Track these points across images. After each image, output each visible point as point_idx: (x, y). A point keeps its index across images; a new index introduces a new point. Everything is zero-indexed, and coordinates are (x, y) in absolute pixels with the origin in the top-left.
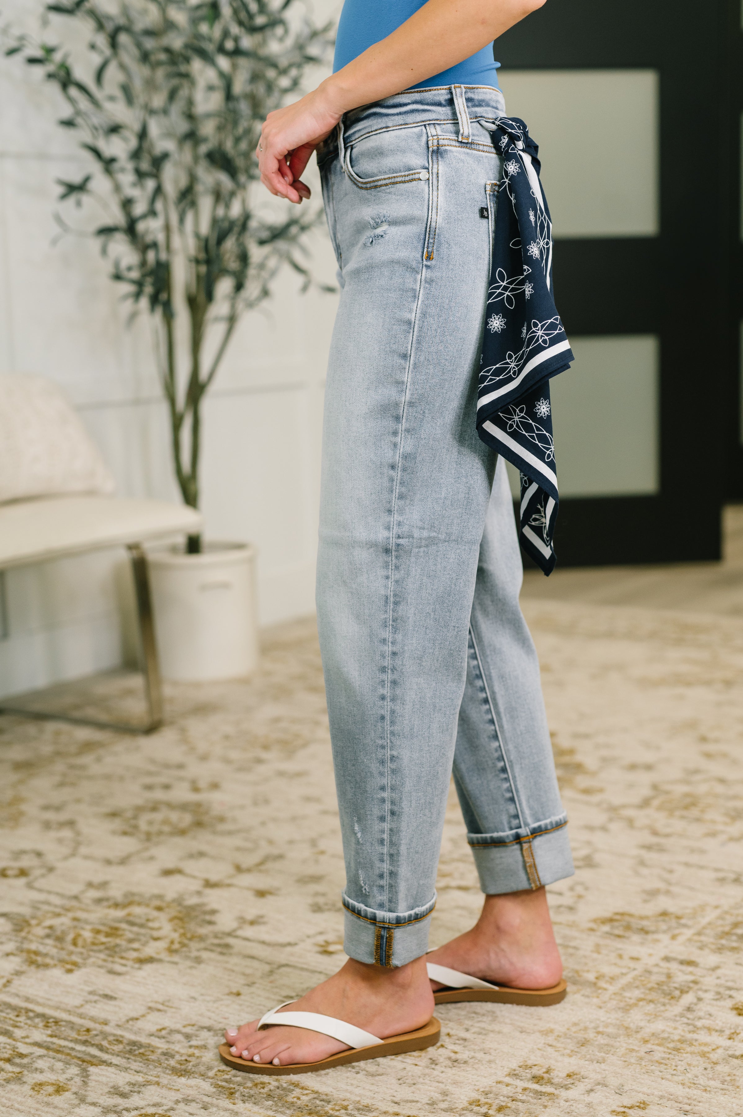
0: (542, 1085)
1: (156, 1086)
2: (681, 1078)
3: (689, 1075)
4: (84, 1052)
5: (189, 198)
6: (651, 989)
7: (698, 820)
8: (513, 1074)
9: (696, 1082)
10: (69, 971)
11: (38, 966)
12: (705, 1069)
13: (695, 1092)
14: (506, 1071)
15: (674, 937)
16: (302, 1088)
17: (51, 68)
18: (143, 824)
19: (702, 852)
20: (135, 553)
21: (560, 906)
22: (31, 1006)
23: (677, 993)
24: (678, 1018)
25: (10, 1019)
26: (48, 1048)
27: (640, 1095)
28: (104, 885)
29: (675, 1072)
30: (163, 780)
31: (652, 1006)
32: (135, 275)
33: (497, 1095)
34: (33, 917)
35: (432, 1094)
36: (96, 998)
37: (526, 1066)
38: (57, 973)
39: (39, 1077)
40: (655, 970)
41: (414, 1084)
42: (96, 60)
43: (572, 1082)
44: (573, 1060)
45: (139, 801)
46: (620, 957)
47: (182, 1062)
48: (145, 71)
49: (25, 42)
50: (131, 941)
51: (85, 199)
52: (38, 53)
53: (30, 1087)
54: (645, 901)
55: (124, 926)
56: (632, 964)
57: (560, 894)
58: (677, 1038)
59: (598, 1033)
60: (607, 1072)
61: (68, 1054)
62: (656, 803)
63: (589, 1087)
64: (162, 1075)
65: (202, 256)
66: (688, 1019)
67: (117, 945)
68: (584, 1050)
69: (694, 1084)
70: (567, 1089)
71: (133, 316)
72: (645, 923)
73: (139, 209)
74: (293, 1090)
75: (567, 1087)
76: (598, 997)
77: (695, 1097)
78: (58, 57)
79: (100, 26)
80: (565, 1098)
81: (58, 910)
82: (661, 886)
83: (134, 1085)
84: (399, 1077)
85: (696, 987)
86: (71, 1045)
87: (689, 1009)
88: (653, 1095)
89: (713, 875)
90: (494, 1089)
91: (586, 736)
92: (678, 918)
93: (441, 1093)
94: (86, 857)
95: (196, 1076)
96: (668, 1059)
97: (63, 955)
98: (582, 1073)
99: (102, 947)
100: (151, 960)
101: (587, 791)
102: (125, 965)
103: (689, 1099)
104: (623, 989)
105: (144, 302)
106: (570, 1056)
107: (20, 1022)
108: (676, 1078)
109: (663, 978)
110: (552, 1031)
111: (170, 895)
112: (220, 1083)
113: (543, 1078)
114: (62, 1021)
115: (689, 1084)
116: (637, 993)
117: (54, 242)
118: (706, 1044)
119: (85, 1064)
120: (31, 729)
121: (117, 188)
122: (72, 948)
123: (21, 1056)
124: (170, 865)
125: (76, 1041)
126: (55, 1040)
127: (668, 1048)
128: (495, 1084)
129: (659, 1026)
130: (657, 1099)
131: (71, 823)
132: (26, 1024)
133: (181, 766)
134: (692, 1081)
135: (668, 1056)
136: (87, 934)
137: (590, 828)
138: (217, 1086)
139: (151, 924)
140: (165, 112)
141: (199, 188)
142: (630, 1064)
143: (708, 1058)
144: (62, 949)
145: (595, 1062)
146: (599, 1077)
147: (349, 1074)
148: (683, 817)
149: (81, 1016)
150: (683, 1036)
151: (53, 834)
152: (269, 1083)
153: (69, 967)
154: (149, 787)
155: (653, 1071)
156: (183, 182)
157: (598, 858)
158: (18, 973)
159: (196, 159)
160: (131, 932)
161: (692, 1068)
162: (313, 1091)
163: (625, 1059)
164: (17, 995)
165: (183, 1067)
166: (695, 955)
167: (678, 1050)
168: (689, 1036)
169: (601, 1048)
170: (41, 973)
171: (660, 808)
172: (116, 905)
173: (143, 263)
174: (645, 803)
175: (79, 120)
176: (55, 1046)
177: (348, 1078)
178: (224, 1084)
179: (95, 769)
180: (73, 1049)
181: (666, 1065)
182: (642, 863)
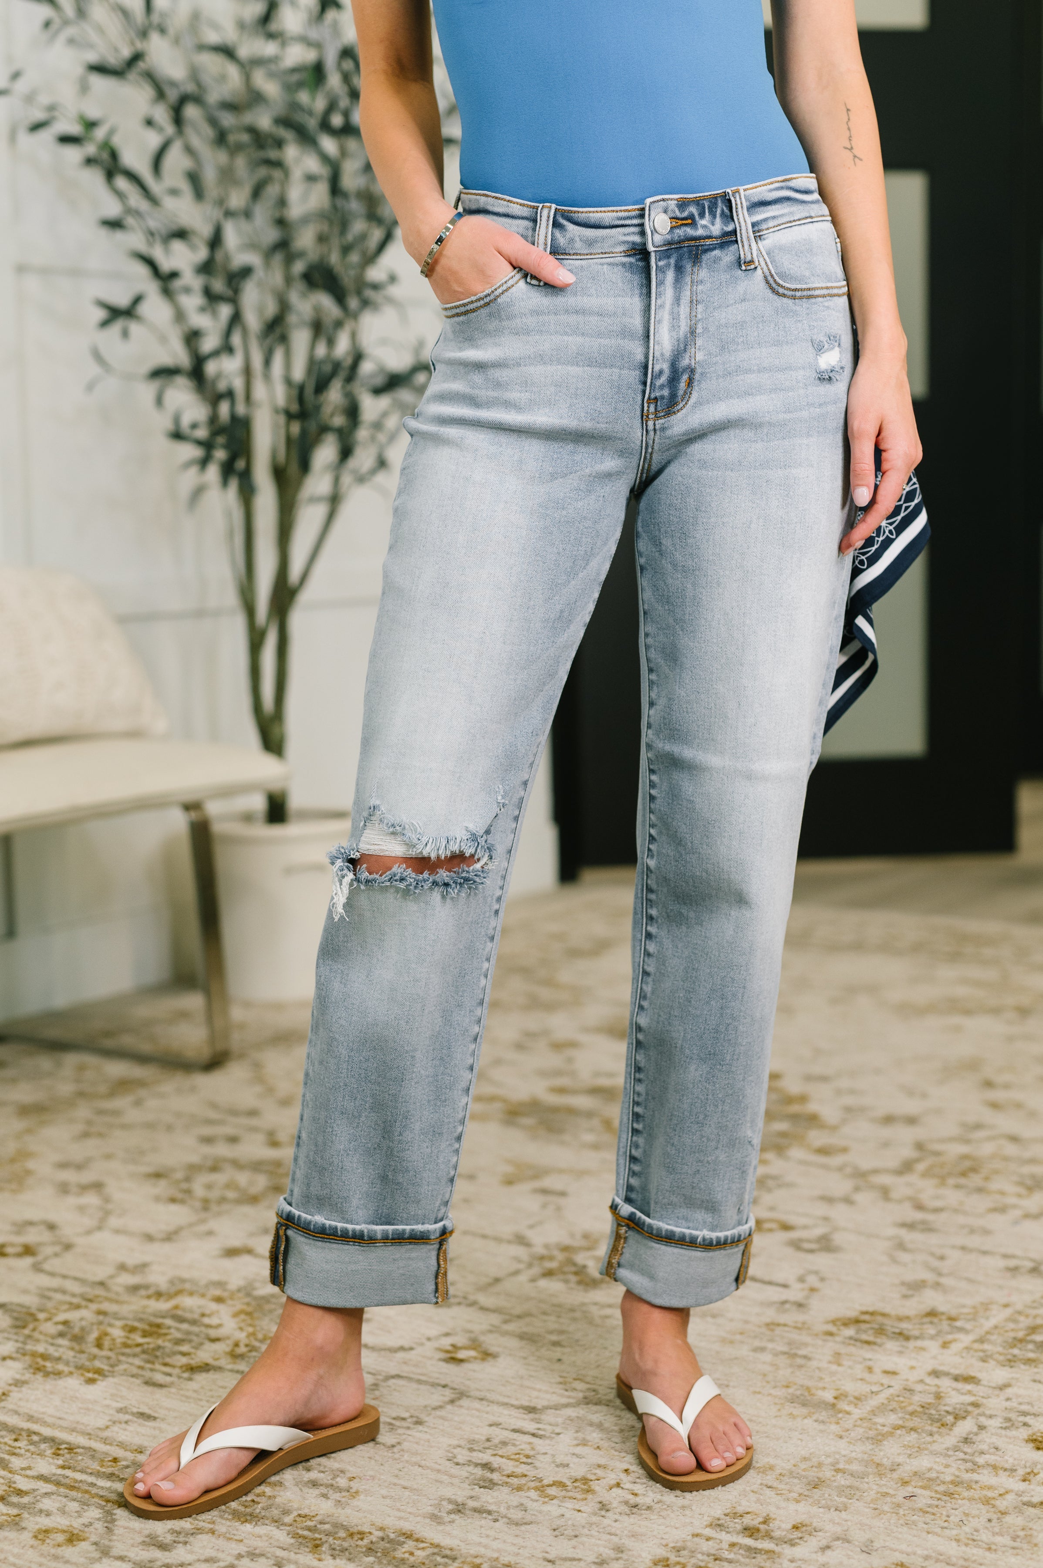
0: (756, 1539)
1: (210, 1535)
2: (954, 1532)
3: (967, 1529)
4: (108, 1489)
5: (278, 331)
6: (912, 1414)
7: (980, 1190)
8: (717, 1525)
9: (975, 1538)
10: (91, 1381)
11: (47, 1374)
12: (989, 1520)
13: (975, 1551)
14: (707, 1520)
15: (945, 1345)
16: (417, 1540)
17: (91, 149)
18: (199, 1190)
19: (986, 1232)
20: (193, 815)
21: (784, 1302)
22: (35, 1427)
23: (950, 1419)
24: (951, 1453)
25: (6, 1444)
26: (58, 1484)
27: (897, 1554)
28: (142, 1267)
29: (946, 1524)
30: (229, 1130)
31: (914, 1435)
32: (202, 433)
33: (693, 1552)
34: (41, 1310)
35: (601, 1549)
36: (127, 1417)
37: (735, 1513)
38: (73, 1384)
39: (45, 1522)
40: (919, 1387)
41: (576, 1536)
42: (154, 140)
43: (800, 1535)
44: (802, 1507)
45: (194, 1159)
46: (870, 1369)
47: (246, 1504)
48: (222, 157)
49: (56, 114)
50: (178, 1342)
51: (134, 328)
52: (75, 129)
53: (31, 1535)
54: (905, 1297)
55: (168, 1322)
56: (886, 1380)
57: (785, 1286)
58: (948, 1478)
59: (838, 1471)
60: (849, 1523)
61: (87, 1492)
62: (921, 1167)
63: (824, 1543)
64: (219, 1520)
65: (295, 408)
66: (965, 1453)
67: (159, 1347)
68: (817, 1493)
69: (974, 1540)
70: (793, 1545)
71: (198, 492)
72: (904, 1325)
73: (209, 344)
74: (404, 1542)
75: (793, 1542)
76: (838, 1423)
77: (974, 1558)
78: (100, 133)
79: (161, 94)
80: (789, 1557)
81: (75, 1300)
82: (929, 1277)
83: (179, 1533)
84: (555, 1527)
85: (976, 1411)
86: (91, 1479)
87: (966, 1440)
88: (915, 1554)
89: (1002, 1263)
90: (689, 1544)
91: (824, 1079)
92: (952, 1319)
93: (613, 1549)
94: (117, 1231)
95: (267, 1522)
96: (937, 1506)
97: (83, 1359)
98: (815, 1524)
99: (138, 1350)
100: (205, 1368)
101: (823, 1151)
102: (170, 1375)
103: (965, 1560)
104: (873, 1412)
105: (213, 472)
106: (798, 1501)
107: (20, 1448)
108: (947, 1532)
109: (930, 1399)
110: (772, 1468)
111: (235, 1282)
112: (301, 1532)
113: (758, 1530)
114: (79, 1447)
115: (967, 1541)
116: (893, 1419)
117: (90, 387)
118: (990, 1488)
119: (109, 1505)
120: (45, 1062)
121: (180, 316)
122: (95, 1351)
123: (20, 1493)
124: (236, 1243)
125: (98, 1475)
126: (68, 1472)
127: (936, 1491)
128: (690, 1537)
129: (924, 1462)
130: (921, 1560)
131: (98, 1186)
132: (28, 1451)
133: (253, 1113)
134: (971, 1537)
135: (936, 1503)
136: (117, 1333)
137: (829, 1200)
138: (296, 1536)
139: (206, 1320)
140: (247, 214)
141: (292, 319)
142: (884, 1512)
143: (994, 1506)
144: (82, 1352)
145: (833, 1509)
146: (838, 1530)
147: (483, 1522)
148: (958, 1187)
149: (105, 1441)
150: (958, 1477)
151: (72, 1200)
152: (370, 1533)
153: (90, 1375)
154: (208, 1140)
155: (914, 1523)
156: (271, 309)
157: (838, 1239)
158: (18, 1383)
159: (288, 280)
160: (178, 1329)
161: (970, 1519)
162: (431, 1544)
163: (875, 1506)
164: (16, 1413)
165: (248, 1510)
166: (975, 1368)
167: (950, 1495)
168: (967, 1476)
169: (841, 1490)
170: (51, 1384)
171: (925, 1175)
172: (159, 1295)
173: (213, 419)
174: (907, 1167)
175: (130, 221)
176: (67, 1481)
177: (481, 1527)
178: (306, 1533)
179: (133, 1115)
180: (93, 1485)
181: (934, 1514)
182: (901, 1246)
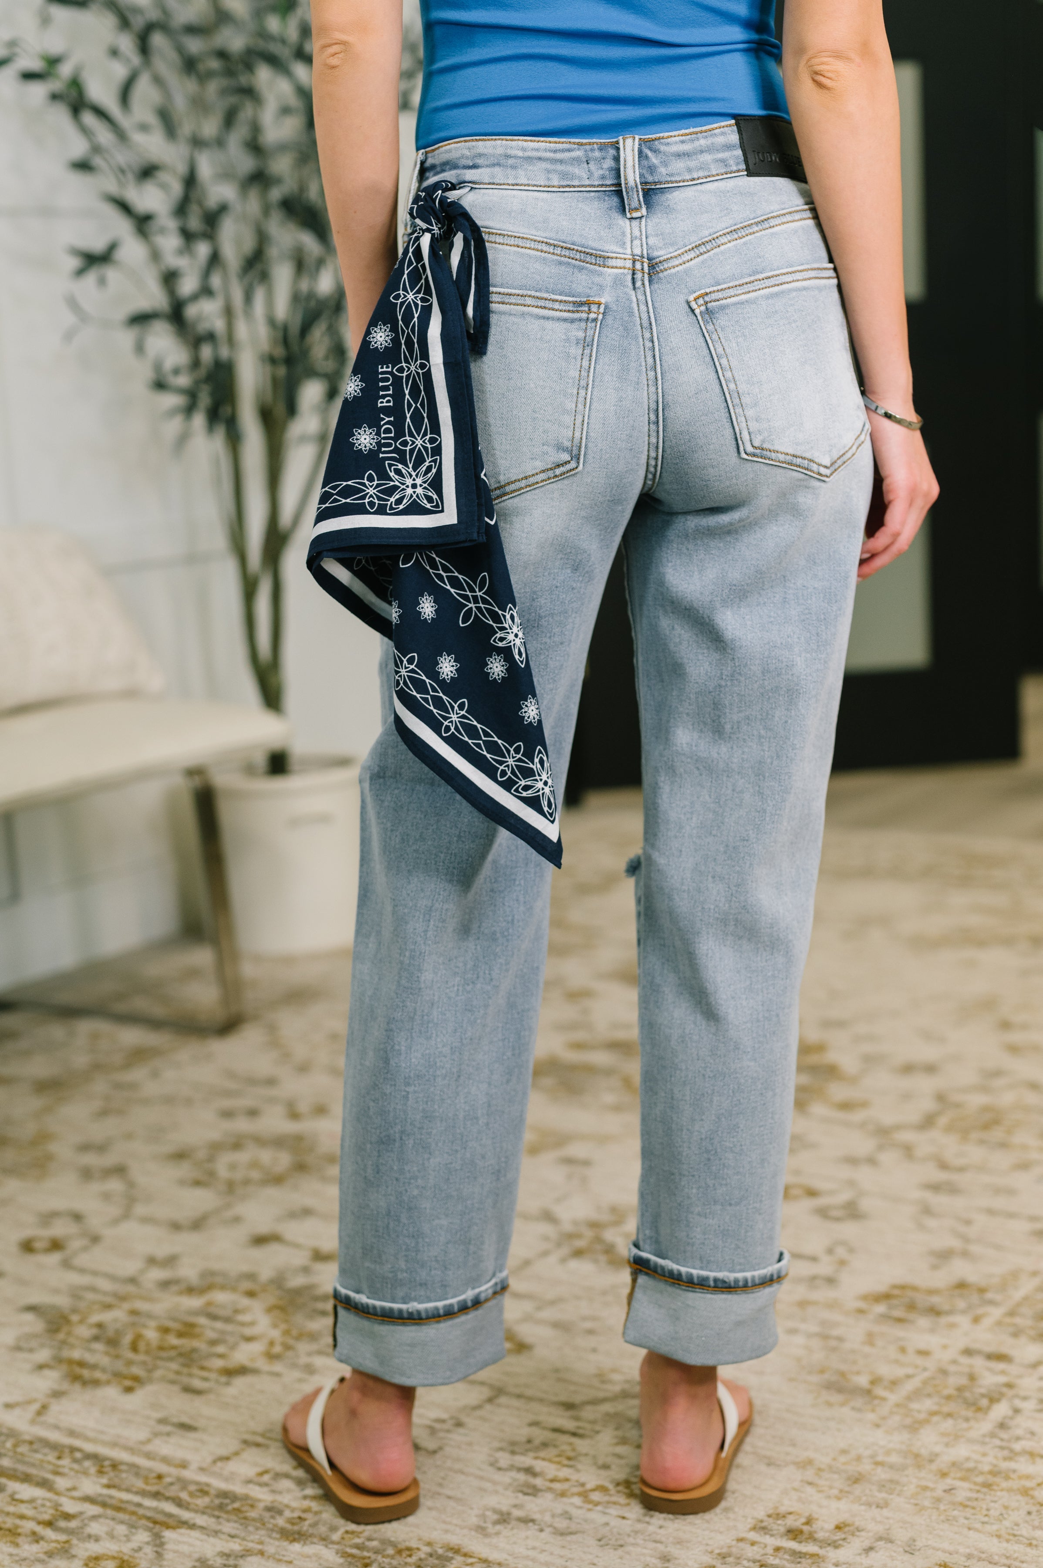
0: (800, 1542)
1: (260, 1556)
2: (995, 1527)
3: (1007, 1523)
4: (155, 1510)
5: (259, 267)
6: (949, 1398)
7: (1003, 1145)
8: (760, 1528)
9: (1016, 1532)
10: (129, 1390)
11: (86, 1383)
12: (1029, 1513)
13: (1016, 1547)
14: (750, 1522)
15: (976, 1320)
16: (465, 1555)
17: (55, 85)
18: (222, 1167)
19: (1010, 1192)
20: (197, 781)
21: (814, 1278)
22: (77, 1443)
23: (984, 1402)
24: (987, 1440)
25: (49, 1463)
26: (104, 1505)
27: (939, 1553)
28: (171, 1261)
29: (986, 1519)
30: (246, 1102)
31: (950, 1422)
32: (184, 381)
33: (739, 1558)
34: (74, 1311)
35: (648, 1559)
36: (168, 1428)
37: (778, 1514)
38: (111, 1393)
39: (94, 1548)
40: (952, 1368)
41: (622, 1546)
42: (120, 71)
43: (843, 1536)
44: (843, 1505)
45: (215, 1135)
46: (903, 1350)
47: (294, 1521)
48: (191, 85)
49: (17, 50)
50: (213, 1343)
51: (111, 273)
52: (35, 65)
53: (81, 1563)
54: (935, 1267)
55: (202, 1321)
56: (920, 1361)
57: (814, 1259)
58: (987, 1468)
59: (877, 1464)
60: (891, 1521)
61: (133, 1513)
62: (943, 1121)
63: (867, 1544)
64: (267, 1540)
65: (280, 352)
66: (1002, 1440)
67: (194, 1350)
68: (858, 1489)
69: (1015, 1535)
70: (837, 1547)
71: (183, 440)
72: (935, 1300)
73: (188, 285)
74: (452, 1558)
75: (837, 1544)
76: (873, 1411)
77: (1016, 1555)
78: (66, 70)
79: (124, 23)
80: (834, 1561)
81: (109, 1300)
82: (954, 1243)
83: (228, 1556)
84: (599, 1536)
85: (1010, 1393)
86: (137, 1499)
87: (1002, 1426)
88: (957, 1553)
89: (1027, 1226)
90: (734, 1550)
91: (840, 1024)
92: (982, 1291)
93: (660, 1558)
94: (146, 1220)
95: (315, 1540)
96: (976, 1499)
97: (120, 1366)
98: (857, 1524)
99: (173, 1353)
100: (242, 1371)
101: (846, 1106)
102: (206, 1379)
103: (1007, 1558)
104: (909, 1398)
105: (199, 420)
106: (839, 1499)
107: (64, 1467)
108: (988, 1528)
109: (964, 1381)
110: (810, 1462)
111: (266, 1274)
112: (349, 1550)
113: (801, 1532)
114: (122, 1463)
115: (1007, 1537)
116: (928, 1404)
117: (69, 336)
118: (1028, 1477)
119: (158, 1526)
120: (57, 1031)
121: (155, 255)
122: (130, 1355)
123: (68, 1517)
124: (263, 1229)
125: (143, 1493)
126: (113, 1492)
127: (975, 1484)
128: (734, 1543)
129: (961, 1451)
130: (964, 1559)
131: (120, 1171)
132: (72, 1469)
133: (271, 1082)
134: (1011, 1532)
135: (975, 1495)
136: (151, 1335)
137: (852, 1161)
138: (345, 1555)
139: (241, 1318)
140: (220, 143)
141: (273, 252)
142: (923, 1508)
143: (1033, 1497)
144: (117, 1357)
145: (874, 1507)
146: (880, 1529)
147: (529, 1533)
148: (982, 1142)
149: (149, 1456)
150: (995, 1466)
151: (96, 1187)
152: (418, 1549)
153: (128, 1383)
154: (228, 1114)
155: (955, 1519)
156: (249, 244)
157: (865, 1204)
158: (57, 1394)
159: (266, 210)
160: (213, 1329)
161: (1010, 1512)
162: (480, 1559)
163: (916, 1502)
164: (57, 1427)
165: (296, 1528)
166: (1007, 1345)
167: (988, 1485)
168: (1004, 1465)
169: (882, 1486)
170: (89, 1394)
171: (949, 1129)
172: (190, 1290)
173: (196, 363)
174: (928, 1122)
175: (97, 161)
176: (113, 1502)
177: (527, 1538)
178: (355, 1551)
179: (151, 1088)
180: (139, 1505)
181: (974, 1508)
182: (927, 1211)
